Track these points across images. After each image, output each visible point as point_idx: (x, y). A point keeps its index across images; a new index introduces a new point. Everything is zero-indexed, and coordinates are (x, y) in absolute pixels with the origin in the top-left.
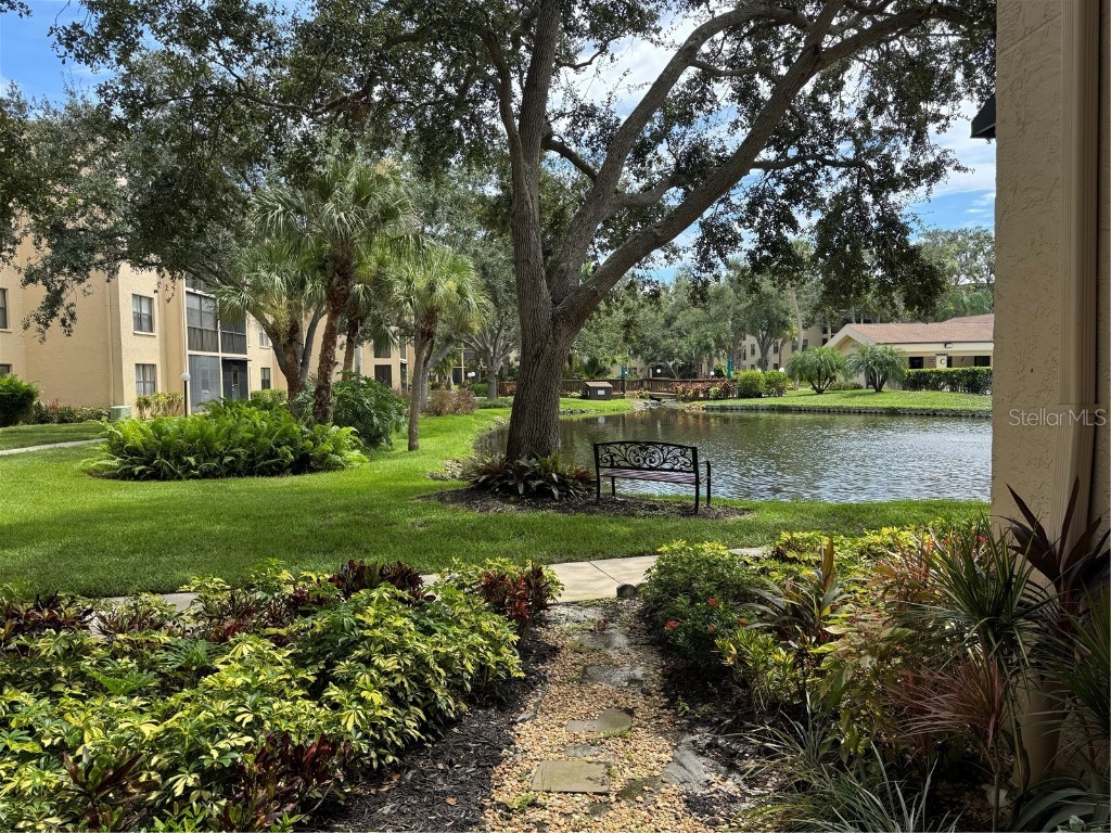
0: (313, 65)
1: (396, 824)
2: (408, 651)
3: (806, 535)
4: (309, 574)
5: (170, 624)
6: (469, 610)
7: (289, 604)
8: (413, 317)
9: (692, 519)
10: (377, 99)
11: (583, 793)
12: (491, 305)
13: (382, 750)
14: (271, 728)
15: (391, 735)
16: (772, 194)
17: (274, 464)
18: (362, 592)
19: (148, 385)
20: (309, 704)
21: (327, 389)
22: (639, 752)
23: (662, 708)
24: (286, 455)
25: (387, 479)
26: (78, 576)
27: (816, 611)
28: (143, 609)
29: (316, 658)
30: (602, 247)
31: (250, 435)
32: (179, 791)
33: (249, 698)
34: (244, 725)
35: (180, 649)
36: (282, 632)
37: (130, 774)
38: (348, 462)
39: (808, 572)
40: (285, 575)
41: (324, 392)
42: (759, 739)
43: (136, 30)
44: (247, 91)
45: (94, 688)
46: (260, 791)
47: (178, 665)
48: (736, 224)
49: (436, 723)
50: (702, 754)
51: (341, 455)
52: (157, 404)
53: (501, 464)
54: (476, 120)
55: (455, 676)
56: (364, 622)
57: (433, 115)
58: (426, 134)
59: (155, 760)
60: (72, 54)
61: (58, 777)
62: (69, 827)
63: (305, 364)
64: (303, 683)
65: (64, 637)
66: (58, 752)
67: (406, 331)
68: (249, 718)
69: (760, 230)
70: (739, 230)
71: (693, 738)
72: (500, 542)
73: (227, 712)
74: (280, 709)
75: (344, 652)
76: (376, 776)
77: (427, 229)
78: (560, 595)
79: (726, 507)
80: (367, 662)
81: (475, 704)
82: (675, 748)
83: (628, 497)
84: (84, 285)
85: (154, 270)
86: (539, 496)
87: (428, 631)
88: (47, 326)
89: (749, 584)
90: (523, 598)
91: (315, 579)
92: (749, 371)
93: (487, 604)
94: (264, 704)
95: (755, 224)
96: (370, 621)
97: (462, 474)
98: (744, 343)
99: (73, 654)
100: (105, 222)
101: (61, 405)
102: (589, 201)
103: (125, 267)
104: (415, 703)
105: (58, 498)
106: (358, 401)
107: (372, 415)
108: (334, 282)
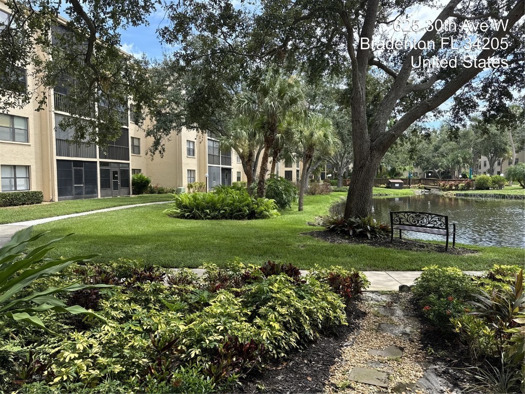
0: (261, 35)
1: (284, 385)
2: (292, 306)
3: (509, 267)
4: (252, 265)
5: (194, 282)
6: (322, 290)
7: (243, 278)
8: (303, 148)
9: (444, 254)
10: (290, 47)
11: (374, 385)
12: (340, 142)
13: (279, 350)
14: (231, 334)
15: (283, 344)
16: (497, 81)
17: (240, 214)
18: (273, 276)
19: (192, 179)
20: (248, 325)
21: (263, 182)
22: (405, 370)
23: (419, 349)
24: (246, 211)
25: (288, 224)
26: (161, 258)
27: (510, 308)
28: (184, 275)
29: (252, 304)
30: (399, 111)
31: (231, 202)
32: (193, 356)
33: (222, 319)
34: (220, 331)
35: (197, 294)
36: (239, 290)
37: (175, 345)
38: (272, 215)
39: (508, 287)
40: (242, 265)
41: (262, 183)
42: (472, 373)
43: (189, 27)
44: (232, 50)
45: (163, 307)
46: (224, 361)
47: (196, 300)
48: (475, 97)
49: (304, 340)
50: (440, 376)
51: (269, 212)
52: (195, 187)
53: (342, 220)
54: (336, 53)
55: (313, 320)
56: (273, 290)
57: (315, 53)
58: (312, 63)
59: (184, 341)
60: (165, 40)
61: (148, 343)
63: (255, 170)
64: (246, 315)
65: (154, 284)
66: (149, 332)
67: (299, 155)
68: (222, 328)
69: (490, 100)
70: (477, 101)
71: (435, 367)
72: (339, 258)
73: (213, 324)
74: (235, 325)
75: (264, 303)
76: (276, 362)
77: (311, 107)
78: (368, 287)
79: (464, 248)
80: (274, 309)
81: (324, 334)
82: (425, 370)
83: (408, 240)
84: (168, 137)
85: (195, 130)
86: (361, 237)
87: (302, 298)
88: (154, 153)
89: (473, 291)
90: (349, 287)
91: (254, 268)
92: (482, 175)
93: (331, 288)
94: (229, 323)
95: (487, 97)
96: (276, 290)
97: (323, 223)
98: (480, 160)
99: (157, 291)
100: (176, 110)
101: (159, 186)
102: (392, 89)
103: (184, 129)
104: (295, 330)
105: (156, 225)
106: (276, 187)
107: (282, 194)
108: (268, 133)
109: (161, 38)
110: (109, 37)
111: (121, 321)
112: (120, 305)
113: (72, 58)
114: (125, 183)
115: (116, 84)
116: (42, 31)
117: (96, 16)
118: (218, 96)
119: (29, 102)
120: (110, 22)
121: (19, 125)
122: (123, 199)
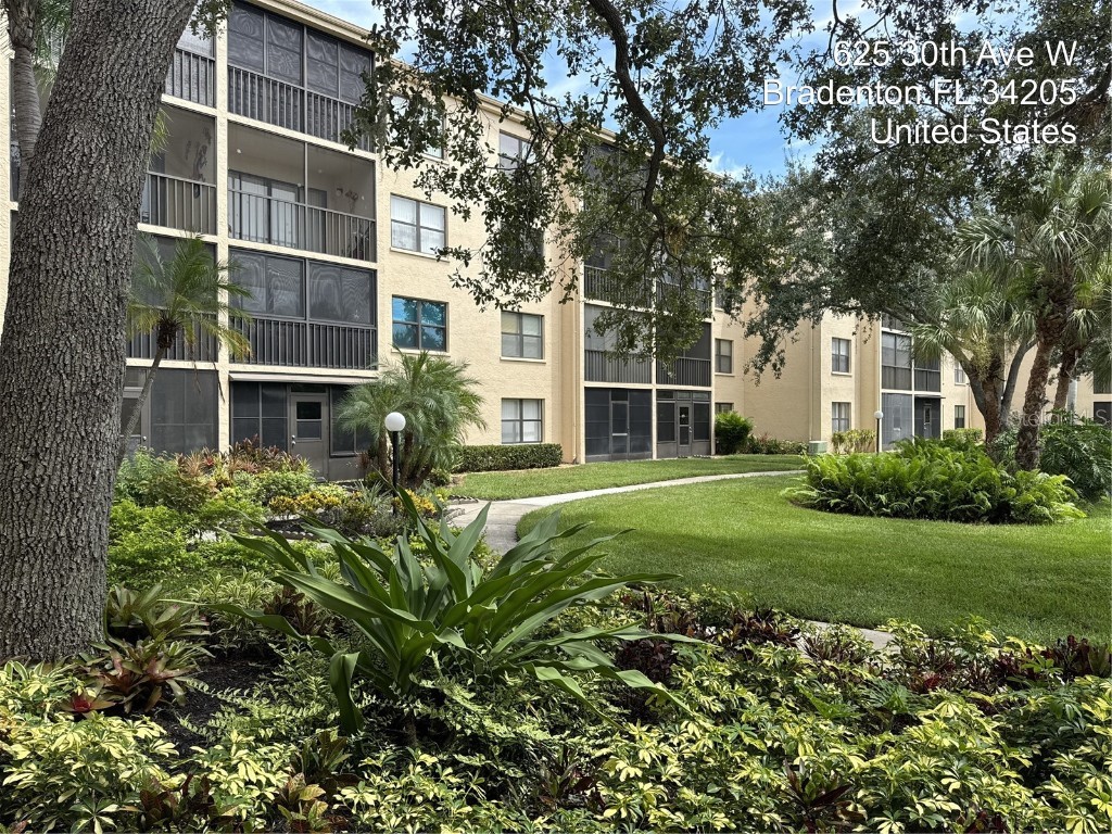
4: (1017, 641)
5: (867, 660)
7: (993, 670)
14: (981, 804)
17: (969, 509)
18: (1089, 678)
19: (843, 422)
20: (1026, 793)
21: (1033, 430)
24: (983, 502)
26: (784, 595)
28: (843, 640)
29: (1030, 740)
31: (944, 477)
33: (956, 763)
34: (950, 790)
35: (881, 689)
36: (988, 699)
37: (840, 800)
38: (1058, 516)
40: (988, 636)
41: (1029, 434)
45: (804, 705)
47: (879, 704)
51: (1049, 507)
52: (851, 441)
56: (1091, 714)
59: (861, 794)
60: (796, 133)
61: (780, 780)
62: (791, 829)
63: (1006, 402)
64: (1016, 765)
65: (780, 651)
66: (777, 755)
68: (956, 785)
73: (933, 770)
74: (990, 785)
75: (1069, 742)
80: (1098, 764)
84: (793, 333)
85: (854, 314)
88: (761, 370)
91: (1024, 648)
94: (973, 775)
96: (1101, 716)
99: (788, 668)
100: (812, 274)
101: (769, 438)
103: (827, 313)
105: (767, 521)
106: (1072, 445)
107: (1091, 462)
108: (1048, 309)
109: (788, 130)
110: (688, 147)
111: (717, 718)
112: (715, 684)
113: (620, 200)
114: (702, 431)
115: (695, 237)
116: (575, 158)
117: (666, 112)
118: (915, 234)
119: (550, 289)
120: (689, 119)
121: (529, 328)
122: (698, 462)
